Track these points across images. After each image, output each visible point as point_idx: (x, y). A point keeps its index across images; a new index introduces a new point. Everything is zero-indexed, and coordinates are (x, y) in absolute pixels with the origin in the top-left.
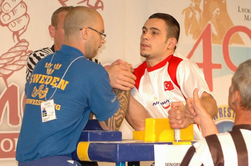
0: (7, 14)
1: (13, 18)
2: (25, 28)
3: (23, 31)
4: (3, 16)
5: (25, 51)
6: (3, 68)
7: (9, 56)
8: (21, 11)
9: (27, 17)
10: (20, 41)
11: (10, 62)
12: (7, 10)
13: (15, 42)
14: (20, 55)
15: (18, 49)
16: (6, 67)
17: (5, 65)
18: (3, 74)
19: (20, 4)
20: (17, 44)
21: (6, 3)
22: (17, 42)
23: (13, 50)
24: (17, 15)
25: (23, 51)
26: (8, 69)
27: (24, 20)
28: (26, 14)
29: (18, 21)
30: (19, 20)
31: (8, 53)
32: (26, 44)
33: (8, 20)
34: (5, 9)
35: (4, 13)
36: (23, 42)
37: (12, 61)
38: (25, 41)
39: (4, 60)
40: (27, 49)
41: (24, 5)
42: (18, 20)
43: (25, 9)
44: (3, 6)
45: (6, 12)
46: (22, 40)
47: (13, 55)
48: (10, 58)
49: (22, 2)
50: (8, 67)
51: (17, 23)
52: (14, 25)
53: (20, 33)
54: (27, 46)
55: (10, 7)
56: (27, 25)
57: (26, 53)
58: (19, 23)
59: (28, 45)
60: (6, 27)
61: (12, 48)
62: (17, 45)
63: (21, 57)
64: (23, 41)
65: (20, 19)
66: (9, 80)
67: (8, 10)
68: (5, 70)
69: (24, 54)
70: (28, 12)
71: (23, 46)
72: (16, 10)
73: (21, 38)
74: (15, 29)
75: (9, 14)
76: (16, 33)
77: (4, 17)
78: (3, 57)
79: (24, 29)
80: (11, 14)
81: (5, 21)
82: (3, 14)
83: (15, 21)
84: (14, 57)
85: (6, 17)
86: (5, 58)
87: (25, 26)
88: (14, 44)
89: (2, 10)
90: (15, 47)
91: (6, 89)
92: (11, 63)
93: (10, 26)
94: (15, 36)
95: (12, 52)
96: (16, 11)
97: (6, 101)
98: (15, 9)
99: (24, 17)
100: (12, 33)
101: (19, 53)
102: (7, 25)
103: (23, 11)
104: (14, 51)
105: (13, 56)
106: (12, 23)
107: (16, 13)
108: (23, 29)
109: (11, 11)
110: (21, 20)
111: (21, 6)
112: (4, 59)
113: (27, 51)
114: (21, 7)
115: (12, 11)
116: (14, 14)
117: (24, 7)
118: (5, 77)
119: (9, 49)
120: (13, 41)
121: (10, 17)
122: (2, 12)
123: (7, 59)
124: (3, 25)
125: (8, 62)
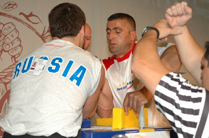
1: (12, 47)
2: (20, 54)
4: (5, 46)
6: (4, 78)
7: (8, 71)
8: (17, 43)
9: (21, 47)
10: (16, 62)
16: (6, 78)
17: (6, 76)
18: (4, 82)
19: (17, 39)
20: (14, 63)
21: (7, 38)
22: (14, 62)
24: (14, 46)
26: (7, 79)
27: (19, 49)
28: (20, 45)
29: (15, 49)
31: (8, 69)
37: (10, 74)
39: (5, 73)
41: (19, 40)
42: (15, 48)
43: (20, 42)
44: (5, 40)
45: (7, 43)
48: (9, 72)
49: (18, 38)
50: (7, 78)
51: (14, 50)
52: (12, 51)
53: (16, 56)
55: (10, 40)
56: (21, 52)
58: (16, 51)
60: (7, 53)
61: (10, 66)
66: (8, 86)
67: (9, 42)
68: (6, 80)
73: (17, 60)
74: (13, 54)
75: (9, 44)
76: (13, 57)
78: (4, 71)
79: (19, 54)
80: (11, 45)
81: (6, 49)
82: (5, 44)
83: (13, 49)
85: (7, 46)
88: (12, 64)
89: (4, 42)
90: (13, 65)
91: (6, 91)
92: (10, 75)
93: (9, 52)
94: (13, 59)
95: (10, 68)
97: (6, 99)
98: (13, 42)
99: (19, 47)
100: (11, 56)
102: (8, 51)
103: (19, 43)
105: (11, 71)
106: (11, 50)
107: (14, 44)
108: (18, 54)
110: (17, 48)
114: (17, 41)
115: (11, 43)
116: (12, 45)
118: (6, 84)
119: (9, 66)
120: (12, 61)
121: (10, 47)
122: (4, 43)
123: (7, 72)
124: (5, 51)
125: (7, 75)
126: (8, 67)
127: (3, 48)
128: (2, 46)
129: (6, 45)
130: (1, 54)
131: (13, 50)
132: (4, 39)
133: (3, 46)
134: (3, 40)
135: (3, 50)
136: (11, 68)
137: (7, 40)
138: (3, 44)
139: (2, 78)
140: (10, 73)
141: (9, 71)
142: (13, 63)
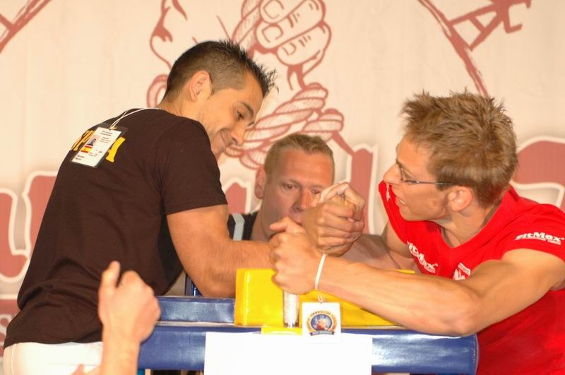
0: (275, 25)
1: (289, 32)
2: (319, 56)
3: (313, 63)
4: (263, 31)
5: (318, 110)
6: (259, 149)
7: (276, 121)
8: (309, 16)
9: (324, 31)
10: (305, 88)
11: (278, 135)
12: (273, 15)
13: (291, 88)
14: (306, 119)
15: (300, 105)
17: (266, 142)
19: (308, 2)
20: (299, 94)
22: (297, 88)
23: (288, 108)
24: (300, 27)
25: (312, 110)
27: (318, 37)
28: (322, 24)
29: (301, 41)
30: (305, 38)
31: (275, 114)
32: (321, 94)
33: (277, 38)
34: (269, 13)
35: (266, 22)
36: (311, 89)
37: (282, 133)
38: (318, 86)
39: (263, 132)
40: (324, 104)
41: (318, 3)
42: (301, 38)
43: (320, 12)
44: (264, 8)
45: (272, 21)
46: (311, 84)
47: (287, 119)
48: (279, 127)
51: (298, 45)
52: (290, 49)
53: (306, 67)
54: (323, 100)
55: (282, 7)
56: (324, 50)
57: (320, 114)
58: (303, 45)
59: (326, 96)
60: (270, 56)
61: (284, 104)
62: (299, 97)
63: (308, 123)
64: (315, 86)
65: (306, 36)
67: (278, 16)
69: (315, 116)
70: (327, 20)
71: (313, 98)
72: (298, 15)
73: (308, 80)
74: (294, 60)
75: (280, 24)
76: (295, 69)
77: (267, 33)
78: (261, 125)
79: (317, 59)
80: (285, 25)
81: (268, 41)
82: (263, 25)
83: (296, 42)
84: (289, 125)
85: (273, 32)
86: (266, 126)
87: (318, 52)
88: (290, 95)
89: (260, 15)
90: (293, 100)
93: (281, 52)
94: (294, 77)
95: (283, 113)
96: (297, 17)
98: (295, 13)
99: (318, 30)
100: (285, 69)
101: (303, 115)
102: (274, 51)
103: (316, 16)
104: (290, 110)
105: (286, 122)
106: (287, 46)
107: (297, 21)
108: (314, 57)
109: (284, 19)
110: (309, 38)
111: (311, 5)
112: (264, 129)
113: (323, 110)
114: (309, 8)
115: (288, 17)
116: (292, 25)
117: (318, 8)
119: (278, 106)
120: (288, 87)
121: (282, 33)
122: (261, 20)
123: (270, 128)
124: (264, 51)
125: (272, 137)
126: (277, 109)
127: (256, 38)
128: (252, 33)
129: (266, 28)
131: (294, 47)
132: (259, 5)
133: (255, 33)
134: (257, 10)
135: (257, 47)
136: (289, 113)
137: (273, 10)
138: (257, 25)
139: (253, 150)
140: (280, 130)
141: (279, 123)
142: (293, 94)
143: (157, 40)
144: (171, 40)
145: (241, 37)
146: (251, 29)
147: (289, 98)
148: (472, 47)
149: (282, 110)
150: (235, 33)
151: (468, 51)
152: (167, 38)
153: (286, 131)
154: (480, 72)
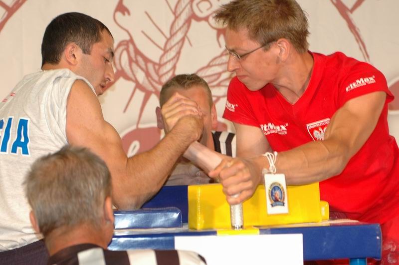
4: (197, 4)
13: (220, 46)
23: (218, 61)
31: (209, 66)
33: (208, 10)
37: (215, 80)
47: (218, 69)
60: (203, 23)
61: (215, 59)
62: (226, 53)
76: (223, 32)
77: (200, 6)
81: (201, 12)
84: (220, 74)
86: (203, 75)
90: (222, 55)
92: (215, 83)
95: (215, 65)
100: (215, 32)
102: (206, 19)
104: (221, 62)
105: (217, 72)
119: (210, 60)
120: (218, 46)
121: (211, 5)
124: (198, 19)
126: (210, 63)
127: (192, 10)
128: (189, 6)
130: (189, 27)
133: (191, 7)
135: (193, 17)
136: (219, 65)
142: (221, 50)
143: (119, 15)
144: (129, 13)
145: (181, 10)
146: (189, 3)
147: (219, 53)
148: (352, 11)
149: (214, 63)
150: (176, 7)
151: (349, 13)
152: (126, 13)
153: (218, 78)
154: (358, 29)
